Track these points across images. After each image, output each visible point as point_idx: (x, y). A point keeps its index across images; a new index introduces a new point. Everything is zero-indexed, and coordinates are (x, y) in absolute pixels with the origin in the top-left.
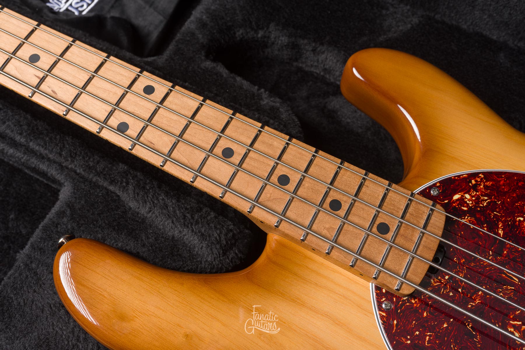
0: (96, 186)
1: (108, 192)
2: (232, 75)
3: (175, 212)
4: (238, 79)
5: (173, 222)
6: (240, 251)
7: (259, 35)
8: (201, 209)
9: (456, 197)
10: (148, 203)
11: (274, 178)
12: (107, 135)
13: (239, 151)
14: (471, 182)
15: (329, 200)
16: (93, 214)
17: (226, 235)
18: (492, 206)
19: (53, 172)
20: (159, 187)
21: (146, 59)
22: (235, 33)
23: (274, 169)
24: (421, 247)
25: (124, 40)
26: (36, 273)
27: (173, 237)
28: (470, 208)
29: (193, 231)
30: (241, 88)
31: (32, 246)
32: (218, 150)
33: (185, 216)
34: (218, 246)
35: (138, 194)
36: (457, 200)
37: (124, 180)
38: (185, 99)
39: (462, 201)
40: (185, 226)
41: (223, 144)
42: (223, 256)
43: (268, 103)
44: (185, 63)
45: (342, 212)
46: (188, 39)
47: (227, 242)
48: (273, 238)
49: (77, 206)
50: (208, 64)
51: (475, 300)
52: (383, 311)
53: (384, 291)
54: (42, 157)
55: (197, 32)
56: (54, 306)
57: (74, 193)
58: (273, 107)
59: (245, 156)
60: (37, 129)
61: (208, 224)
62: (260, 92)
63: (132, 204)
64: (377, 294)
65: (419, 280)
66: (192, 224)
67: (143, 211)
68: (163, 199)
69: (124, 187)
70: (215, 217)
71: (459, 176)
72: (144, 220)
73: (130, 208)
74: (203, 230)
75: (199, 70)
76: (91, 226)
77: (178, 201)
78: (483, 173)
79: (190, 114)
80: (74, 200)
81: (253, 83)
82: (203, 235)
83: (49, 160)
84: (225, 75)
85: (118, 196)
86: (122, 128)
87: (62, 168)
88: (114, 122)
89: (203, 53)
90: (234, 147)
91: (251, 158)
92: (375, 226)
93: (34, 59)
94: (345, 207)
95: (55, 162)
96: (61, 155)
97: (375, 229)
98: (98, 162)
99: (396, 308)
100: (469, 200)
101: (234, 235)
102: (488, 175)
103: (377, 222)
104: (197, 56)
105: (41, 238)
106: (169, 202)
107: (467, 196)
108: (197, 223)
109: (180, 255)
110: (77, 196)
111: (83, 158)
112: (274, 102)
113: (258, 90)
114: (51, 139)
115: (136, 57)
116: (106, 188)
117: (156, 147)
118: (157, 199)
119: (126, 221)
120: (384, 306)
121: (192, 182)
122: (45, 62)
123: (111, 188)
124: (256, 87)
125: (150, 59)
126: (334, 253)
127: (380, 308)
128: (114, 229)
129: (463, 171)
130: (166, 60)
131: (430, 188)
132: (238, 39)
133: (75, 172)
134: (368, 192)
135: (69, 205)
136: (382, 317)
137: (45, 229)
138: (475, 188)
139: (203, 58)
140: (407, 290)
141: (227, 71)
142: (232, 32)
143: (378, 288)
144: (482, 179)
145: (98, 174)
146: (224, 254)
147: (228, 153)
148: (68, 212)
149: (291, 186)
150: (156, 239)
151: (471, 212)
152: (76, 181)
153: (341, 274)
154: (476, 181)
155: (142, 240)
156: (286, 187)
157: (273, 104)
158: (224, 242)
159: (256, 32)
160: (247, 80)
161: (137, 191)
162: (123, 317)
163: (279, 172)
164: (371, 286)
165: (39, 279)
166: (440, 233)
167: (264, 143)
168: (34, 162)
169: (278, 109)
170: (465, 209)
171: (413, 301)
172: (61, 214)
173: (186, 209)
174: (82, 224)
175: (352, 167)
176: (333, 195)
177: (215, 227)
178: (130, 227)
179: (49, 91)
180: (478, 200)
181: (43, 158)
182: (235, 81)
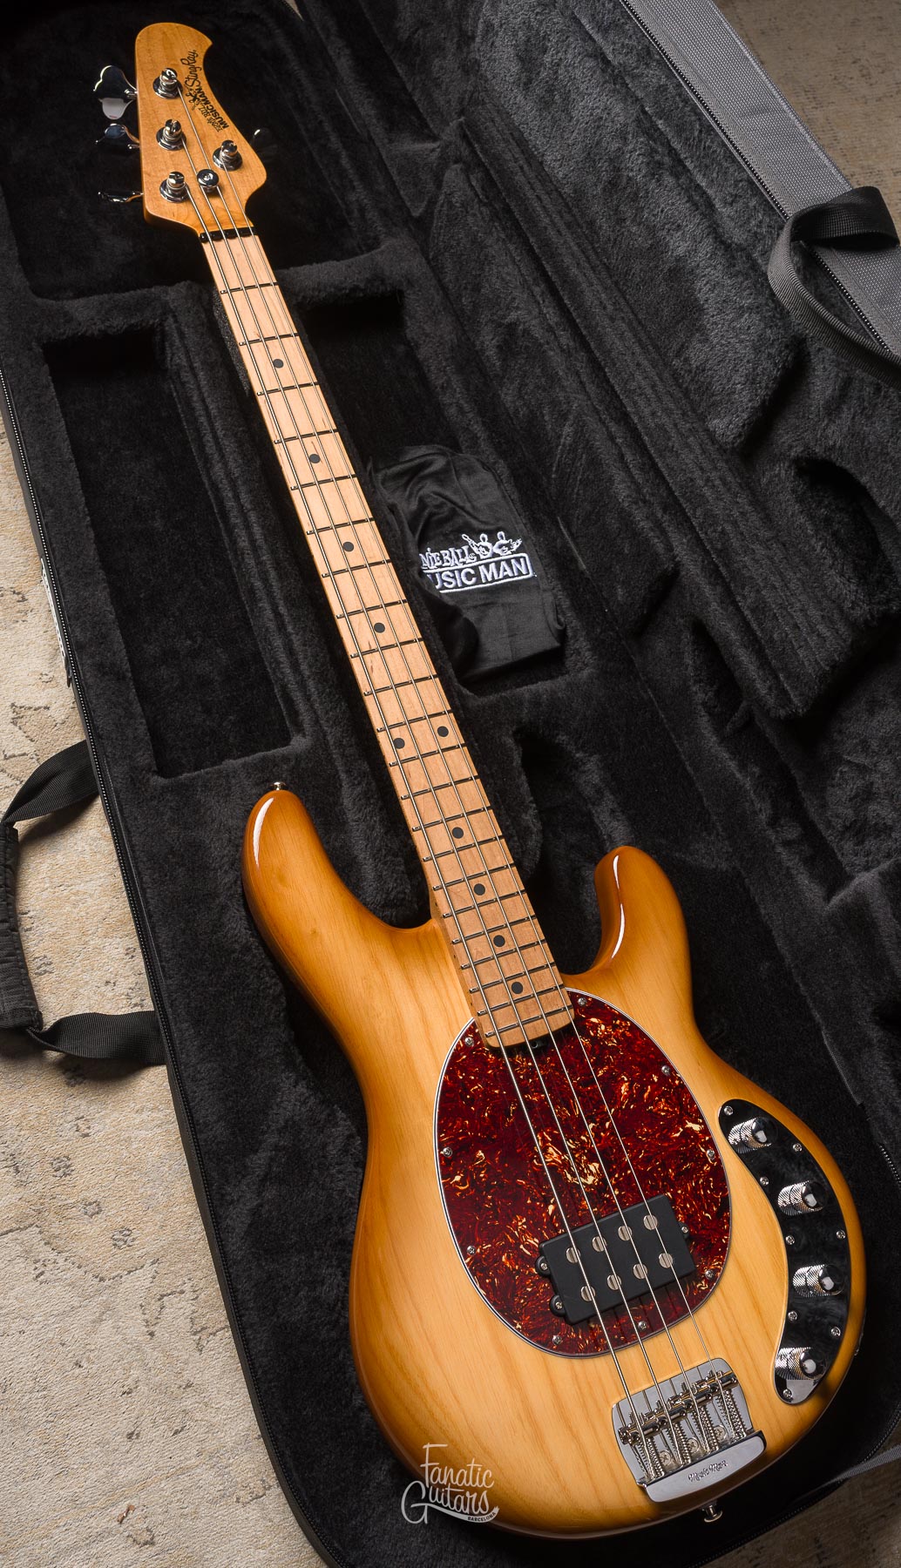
0: (331, 761)
1: (336, 775)
2: (520, 769)
3: (375, 839)
4: (524, 777)
5: (366, 846)
6: (396, 916)
7: (577, 755)
8: (397, 856)
9: (594, 1020)
10: (361, 814)
11: (474, 882)
12: (382, 738)
13: (467, 839)
14: (616, 1021)
15: (498, 933)
16: (310, 783)
17: (398, 893)
18: (613, 1051)
19: (306, 718)
20: (381, 809)
21: (462, 688)
22: (557, 735)
23: (480, 875)
24: (531, 1024)
25: (459, 651)
26: (230, 789)
27: (356, 857)
28: (595, 1036)
29: (376, 866)
30: (518, 787)
31: (244, 765)
32: (453, 825)
33: (380, 850)
34: (384, 896)
35: (360, 800)
36: (592, 1022)
37: (359, 778)
38: (463, 764)
39: (595, 1027)
40: (374, 857)
41: (460, 823)
42: (381, 907)
43: (528, 820)
44: (491, 722)
45: (499, 950)
46: (513, 704)
47: (394, 899)
48: (433, 924)
49: (303, 765)
50: (510, 741)
51: (534, 1096)
52: (463, 1043)
53: (477, 1031)
54: (308, 698)
55: (526, 704)
56: (224, 825)
57: (309, 752)
58: (529, 828)
59: (469, 847)
60: (327, 675)
61: (393, 873)
62: (531, 805)
63: (347, 802)
64: (470, 1028)
65: (507, 1044)
66: (380, 861)
67: (351, 816)
68: (375, 821)
69: (354, 784)
70: (403, 872)
71: (611, 1008)
72: (345, 823)
73: (342, 805)
74: (384, 873)
75: (498, 740)
76: (301, 790)
77: (386, 833)
78: (632, 1023)
79: (457, 778)
80: (305, 757)
81: (533, 792)
82: (381, 876)
83: (312, 706)
84: (514, 764)
85: (341, 786)
86: (399, 743)
87: (317, 722)
88: (396, 733)
89: (514, 728)
90: (466, 833)
91: (471, 852)
92: (514, 981)
93: (379, 628)
94: (505, 948)
95: (315, 712)
96: (327, 713)
97: (511, 983)
98: (351, 746)
99: (474, 1049)
100: (601, 1031)
101: (404, 899)
102: (634, 1028)
103: (517, 980)
104: (507, 726)
105: (255, 764)
106: (378, 826)
107: (603, 1027)
108: (385, 863)
109: (349, 876)
110: (309, 756)
111: (343, 732)
112: (534, 825)
113: (531, 802)
114: (330, 693)
115: (456, 680)
116: (337, 771)
117: (410, 781)
118: (371, 817)
119: (331, 812)
120: (467, 1040)
121: (413, 830)
122: (386, 638)
123: (343, 776)
124: (532, 798)
125: (466, 691)
126: (467, 972)
127: (463, 1039)
128: (316, 810)
129: (617, 1006)
130: (478, 706)
131: (581, 996)
132: (557, 741)
133: (325, 736)
134: (532, 954)
135: (298, 758)
136: (458, 1045)
137: (264, 759)
138: (615, 1027)
139: (511, 732)
140: (493, 1042)
141: (520, 762)
142: (556, 732)
143: (474, 1024)
144: (626, 1026)
145: (343, 755)
146: (383, 906)
147: (458, 833)
148: (293, 763)
149: (481, 899)
150: (341, 847)
151: (594, 1040)
152: (318, 743)
153: (458, 993)
154: (621, 1023)
155: (330, 837)
156: (476, 896)
157: (532, 826)
158: (392, 897)
159: (578, 750)
160: (530, 785)
161: (361, 796)
162: (282, 879)
163: (481, 881)
164: (471, 1019)
165: (228, 795)
166: (555, 1029)
167: (491, 849)
168: (297, 696)
169: (532, 833)
170: (592, 1034)
171: (490, 1056)
172: (285, 759)
173: (387, 846)
174: (295, 782)
175: (538, 926)
176: (504, 933)
177: (396, 880)
178: (330, 818)
179: (369, 665)
180: (608, 1037)
181: (309, 700)
182: (519, 777)
